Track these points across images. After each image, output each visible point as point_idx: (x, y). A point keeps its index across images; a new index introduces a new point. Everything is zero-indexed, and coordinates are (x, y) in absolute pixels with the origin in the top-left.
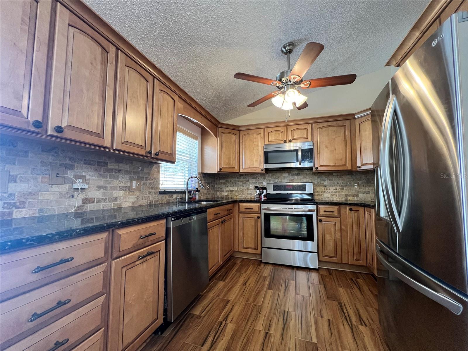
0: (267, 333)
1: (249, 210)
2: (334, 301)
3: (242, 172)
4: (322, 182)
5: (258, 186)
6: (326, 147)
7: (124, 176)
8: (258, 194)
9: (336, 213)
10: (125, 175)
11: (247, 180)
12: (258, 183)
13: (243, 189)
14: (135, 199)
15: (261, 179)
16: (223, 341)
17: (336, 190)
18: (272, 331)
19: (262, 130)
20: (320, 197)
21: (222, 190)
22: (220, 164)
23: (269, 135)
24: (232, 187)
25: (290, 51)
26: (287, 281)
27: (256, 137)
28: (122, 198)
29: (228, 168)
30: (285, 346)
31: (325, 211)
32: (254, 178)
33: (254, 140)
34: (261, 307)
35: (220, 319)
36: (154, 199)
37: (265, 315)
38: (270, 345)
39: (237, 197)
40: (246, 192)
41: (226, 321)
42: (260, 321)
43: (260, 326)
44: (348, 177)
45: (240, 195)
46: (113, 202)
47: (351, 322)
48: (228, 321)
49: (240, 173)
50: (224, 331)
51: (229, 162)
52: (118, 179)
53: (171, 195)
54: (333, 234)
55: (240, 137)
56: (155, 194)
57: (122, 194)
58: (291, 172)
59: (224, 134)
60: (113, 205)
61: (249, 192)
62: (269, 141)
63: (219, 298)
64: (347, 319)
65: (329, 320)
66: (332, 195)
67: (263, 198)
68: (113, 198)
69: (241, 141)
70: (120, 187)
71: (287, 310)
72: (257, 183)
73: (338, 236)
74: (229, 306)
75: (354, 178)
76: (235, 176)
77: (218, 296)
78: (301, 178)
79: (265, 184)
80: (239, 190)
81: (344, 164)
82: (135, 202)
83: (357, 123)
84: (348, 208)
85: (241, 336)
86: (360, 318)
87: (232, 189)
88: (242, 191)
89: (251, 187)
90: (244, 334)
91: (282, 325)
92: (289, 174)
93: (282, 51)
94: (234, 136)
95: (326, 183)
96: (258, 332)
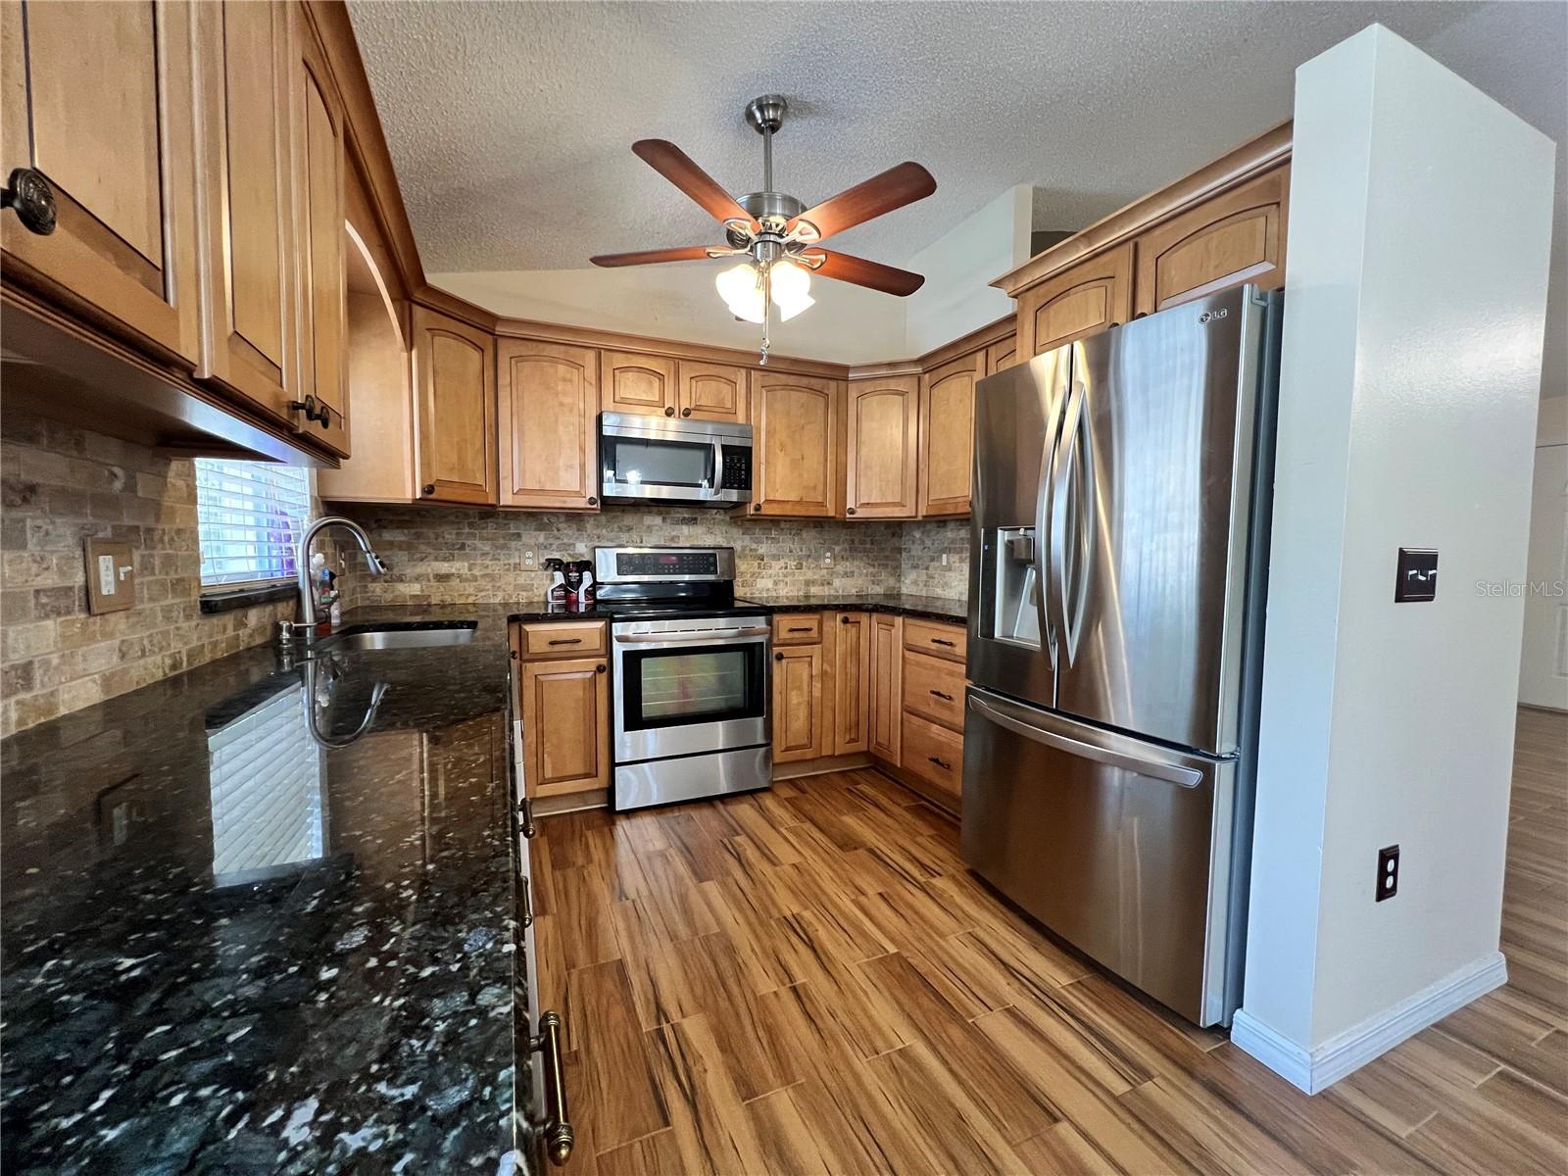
0: (794, 989)
1: (564, 647)
2: (856, 849)
3: (510, 503)
4: (754, 546)
5: (556, 555)
6: (782, 447)
7: (53, 523)
8: (560, 586)
9: (814, 634)
10: (58, 521)
11: (513, 534)
12: (558, 547)
13: (495, 568)
14: (115, 658)
15: (570, 533)
16: (709, 1073)
17: (786, 568)
18: (801, 979)
19: (591, 356)
20: (747, 589)
21: (396, 571)
22: (426, 465)
23: (617, 378)
24: (445, 560)
25: (774, 127)
26: (726, 841)
27: (569, 376)
28: (55, 661)
29: (456, 485)
30: (853, 993)
31: (792, 630)
32: (541, 528)
33: (560, 388)
34: (723, 935)
35: (647, 1026)
36: (186, 644)
37: (753, 950)
38: (824, 1011)
39: (470, 600)
40: (510, 577)
41: (668, 1022)
42: (754, 970)
43: (766, 984)
44: (813, 533)
45: (483, 594)
46: (15, 693)
47: (914, 879)
48: (676, 1017)
49: (503, 506)
50: (690, 1049)
51: (459, 458)
52: (23, 546)
53: (239, 613)
54: (805, 687)
55: (500, 364)
56: (188, 617)
57: (53, 634)
58: (668, 513)
59: (436, 339)
60: (14, 716)
61: (521, 580)
62: (617, 398)
63: (581, 972)
64: (905, 876)
65: (880, 894)
66: (776, 583)
67: (582, 598)
68: (14, 667)
69: (504, 380)
70: (37, 592)
71: (788, 914)
72: (554, 547)
73: (817, 693)
74: (636, 978)
75: (826, 537)
76: (457, 517)
77: (570, 965)
78: (700, 532)
79: (582, 550)
80: (477, 572)
81: (820, 500)
82: (113, 675)
83: (853, 394)
84: (839, 617)
85: (744, 1033)
86: (923, 866)
87: (444, 567)
88: (491, 577)
89: (529, 562)
90: (747, 1022)
91: (809, 952)
92: (664, 519)
93: (750, 116)
94: (475, 355)
95: (762, 549)
96: (773, 997)
